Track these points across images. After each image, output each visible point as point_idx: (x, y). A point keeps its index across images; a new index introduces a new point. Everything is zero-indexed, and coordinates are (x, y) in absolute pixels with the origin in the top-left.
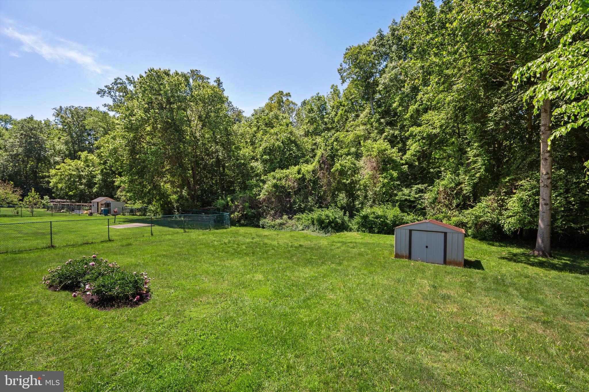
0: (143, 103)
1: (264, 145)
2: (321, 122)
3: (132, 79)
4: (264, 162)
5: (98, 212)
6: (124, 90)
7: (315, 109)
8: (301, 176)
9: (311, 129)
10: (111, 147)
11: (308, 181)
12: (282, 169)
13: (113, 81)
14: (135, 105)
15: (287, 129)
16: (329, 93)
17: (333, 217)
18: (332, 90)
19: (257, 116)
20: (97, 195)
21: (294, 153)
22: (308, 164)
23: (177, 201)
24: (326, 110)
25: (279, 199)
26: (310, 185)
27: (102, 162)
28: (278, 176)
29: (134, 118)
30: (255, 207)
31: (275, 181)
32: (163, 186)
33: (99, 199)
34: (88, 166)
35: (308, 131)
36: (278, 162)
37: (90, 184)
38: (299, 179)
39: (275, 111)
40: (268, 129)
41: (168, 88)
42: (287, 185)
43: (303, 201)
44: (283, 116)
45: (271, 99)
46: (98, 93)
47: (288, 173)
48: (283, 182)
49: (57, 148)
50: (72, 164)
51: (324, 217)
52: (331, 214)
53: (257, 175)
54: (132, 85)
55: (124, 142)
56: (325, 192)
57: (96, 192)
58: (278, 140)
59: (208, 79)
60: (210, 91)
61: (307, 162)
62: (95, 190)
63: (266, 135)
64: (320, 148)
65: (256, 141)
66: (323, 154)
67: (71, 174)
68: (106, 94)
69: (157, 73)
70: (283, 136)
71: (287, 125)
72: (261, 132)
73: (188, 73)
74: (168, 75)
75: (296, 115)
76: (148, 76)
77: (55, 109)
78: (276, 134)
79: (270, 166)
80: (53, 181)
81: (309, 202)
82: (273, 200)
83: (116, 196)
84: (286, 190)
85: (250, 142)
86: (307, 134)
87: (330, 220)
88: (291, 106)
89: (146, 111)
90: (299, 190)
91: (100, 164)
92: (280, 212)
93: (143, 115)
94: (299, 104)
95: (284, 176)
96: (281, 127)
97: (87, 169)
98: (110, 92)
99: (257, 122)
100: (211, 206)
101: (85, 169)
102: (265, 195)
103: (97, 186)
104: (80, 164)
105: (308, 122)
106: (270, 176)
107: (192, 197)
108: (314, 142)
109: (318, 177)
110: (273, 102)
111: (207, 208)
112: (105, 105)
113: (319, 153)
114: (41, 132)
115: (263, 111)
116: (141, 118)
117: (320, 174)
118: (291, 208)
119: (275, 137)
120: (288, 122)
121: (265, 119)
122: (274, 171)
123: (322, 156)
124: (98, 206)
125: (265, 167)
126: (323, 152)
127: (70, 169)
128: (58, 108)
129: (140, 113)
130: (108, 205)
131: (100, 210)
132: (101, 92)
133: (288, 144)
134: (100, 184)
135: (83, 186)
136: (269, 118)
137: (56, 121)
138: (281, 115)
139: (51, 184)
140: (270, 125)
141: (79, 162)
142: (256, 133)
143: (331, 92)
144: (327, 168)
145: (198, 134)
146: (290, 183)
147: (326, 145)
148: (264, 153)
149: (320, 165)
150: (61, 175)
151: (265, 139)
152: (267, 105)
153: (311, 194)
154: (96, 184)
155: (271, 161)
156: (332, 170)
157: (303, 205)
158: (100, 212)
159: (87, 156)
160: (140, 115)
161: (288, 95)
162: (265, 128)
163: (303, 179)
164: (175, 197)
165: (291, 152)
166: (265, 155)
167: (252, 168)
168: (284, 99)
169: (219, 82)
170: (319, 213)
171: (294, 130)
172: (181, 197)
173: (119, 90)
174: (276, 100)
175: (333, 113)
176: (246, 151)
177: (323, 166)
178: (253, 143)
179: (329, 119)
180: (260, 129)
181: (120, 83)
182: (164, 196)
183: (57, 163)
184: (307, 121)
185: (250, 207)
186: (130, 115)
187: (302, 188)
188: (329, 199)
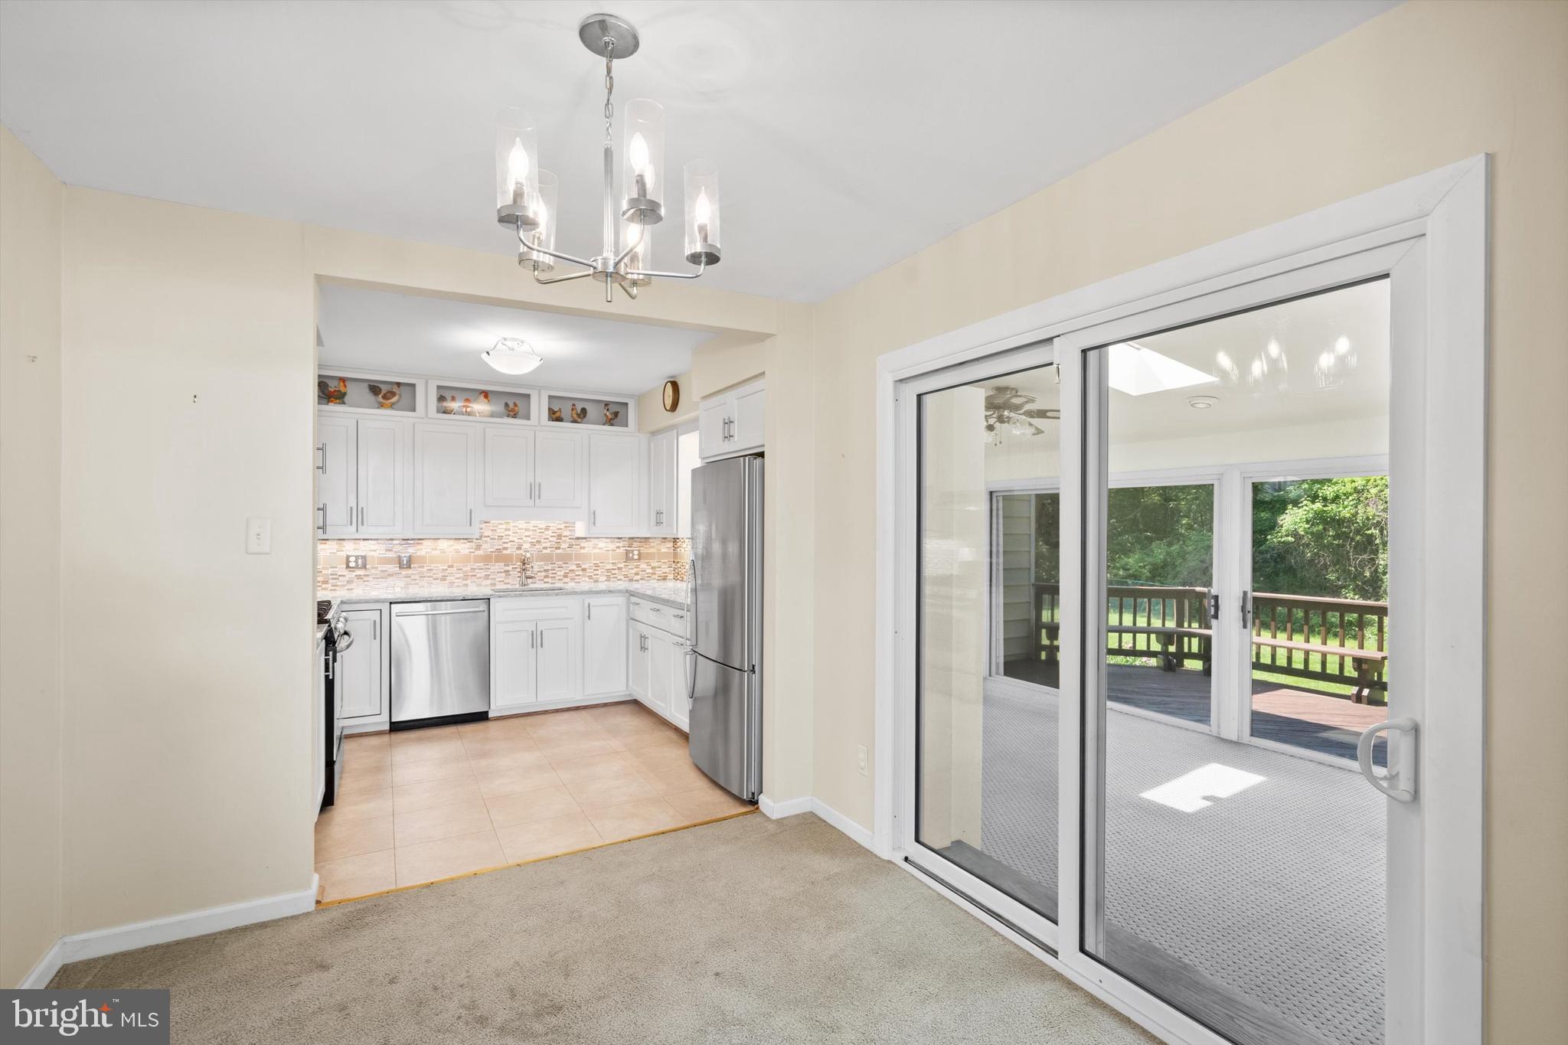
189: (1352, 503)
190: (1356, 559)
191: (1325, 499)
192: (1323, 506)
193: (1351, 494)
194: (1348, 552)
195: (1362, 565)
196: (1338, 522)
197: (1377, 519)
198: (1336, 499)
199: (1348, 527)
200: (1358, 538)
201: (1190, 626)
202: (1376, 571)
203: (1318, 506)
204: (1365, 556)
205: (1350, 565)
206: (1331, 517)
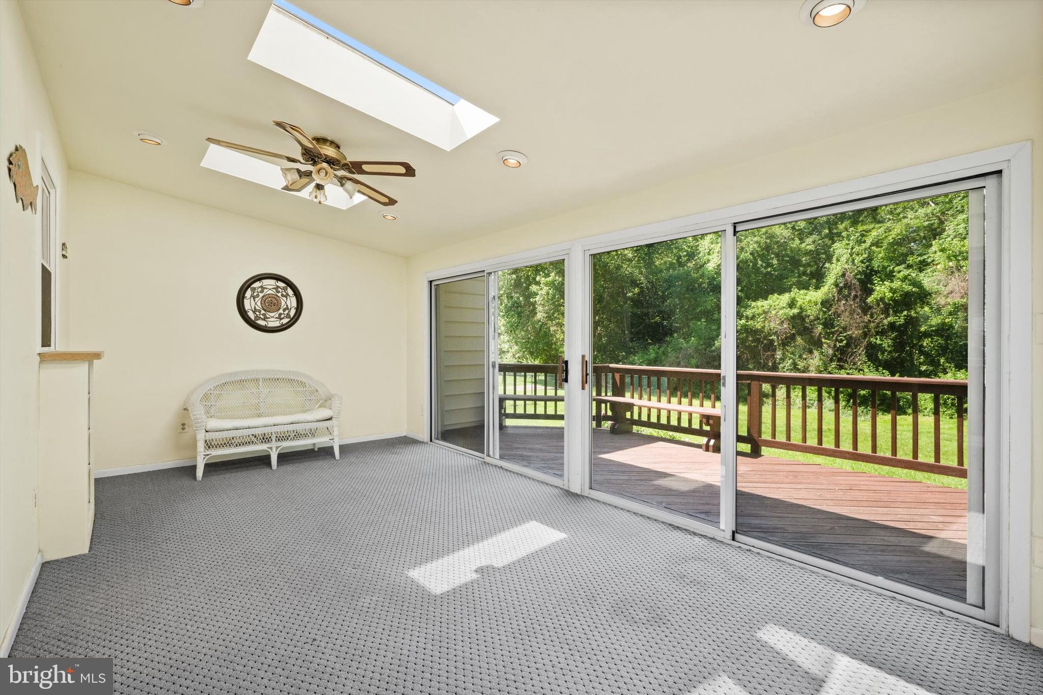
8: (797, 311)
11: (813, 321)
12: (755, 300)
21: (775, 270)
22: (809, 289)
26: (818, 327)
28: (746, 312)
38: (793, 317)
42: (766, 329)
43: (801, 356)
47: (767, 307)
48: (759, 323)
56: (850, 340)
61: (805, 286)
64: (838, 260)
66: (845, 270)
81: (814, 358)
84: (765, 337)
90: (793, 336)
95: (760, 311)
109: (835, 314)
113: (835, 269)
117: (839, 307)
123: (843, 275)
126: (845, 267)
144: (857, 296)
146: (773, 324)
147: (852, 254)
149: (840, 290)
153: (819, 344)
156: (867, 301)
157: (801, 364)
163: (802, 316)
177: (845, 292)
187: (799, 334)
188: (861, 353)
189: (762, 320)
190: (764, 355)
191: (747, 318)
192: (746, 322)
193: (762, 314)
194: (760, 351)
195: (767, 359)
196: (755, 332)
197: (776, 330)
198: (753, 318)
199: (760, 335)
200: (765, 342)
201: (606, 395)
202: (775, 362)
203: (743, 321)
204: (769, 353)
205: (761, 359)
206: (750, 329)
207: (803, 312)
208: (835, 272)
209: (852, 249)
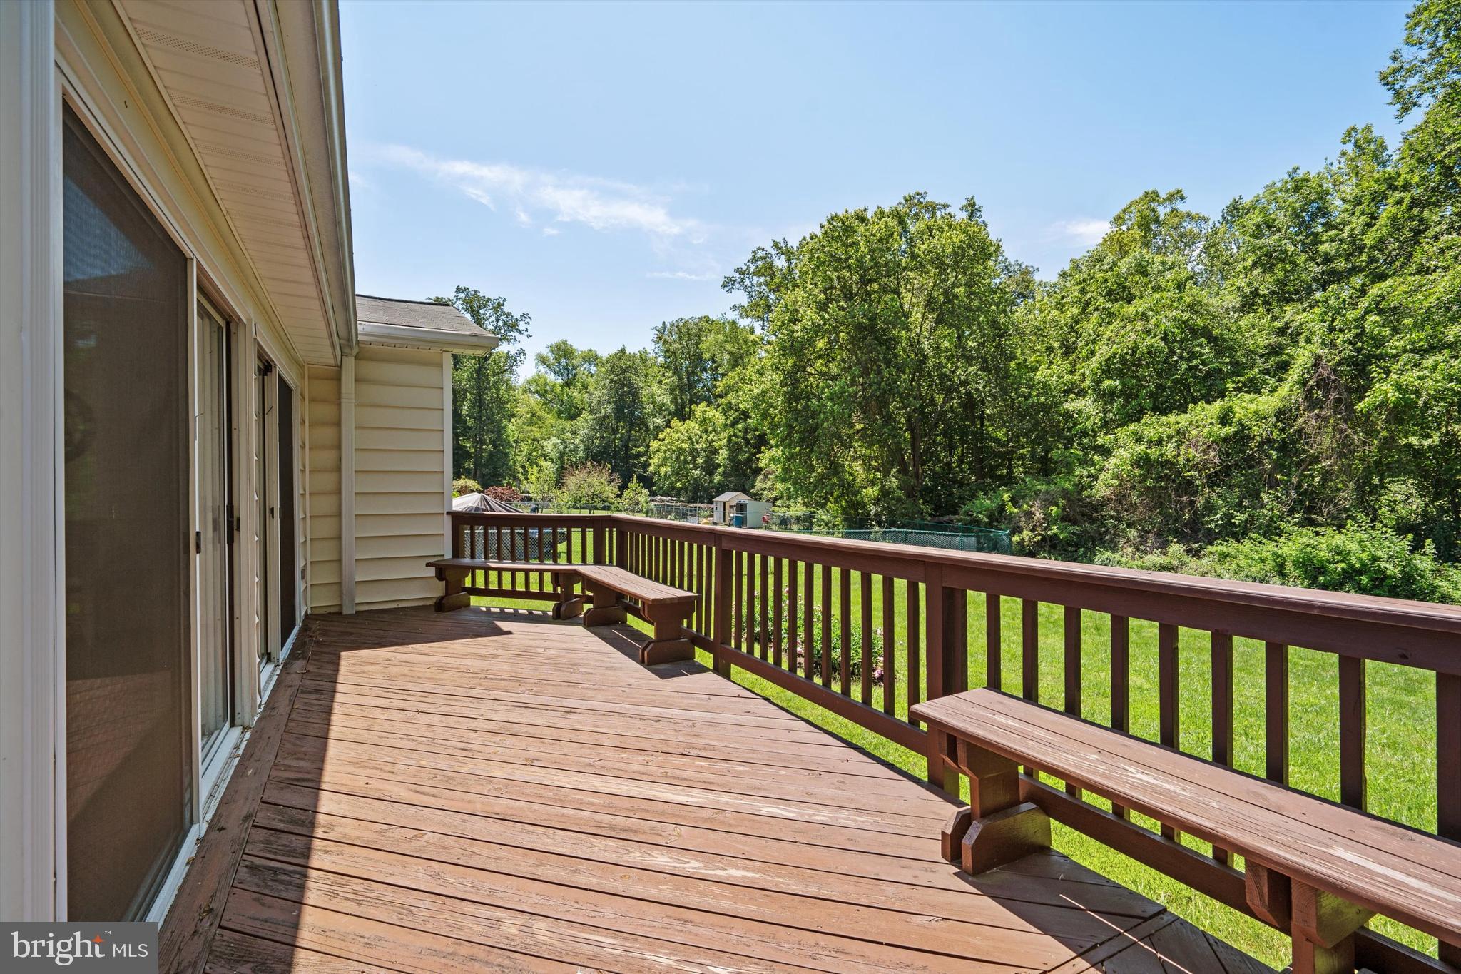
0: (815, 291)
1: (1103, 352)
2: (1304, 257)
3: (783, 245)
4: (1107, 397)
5: (724, 521)
6: (769, 270)
7: (1282, 218)
8: (1233, 429)
9: (1266, 284)
10: (756, 391)
11: (1261, 444)
12: (1164, 412)
13: (750, 256)
14: (800, 299)
15: (1180, 299)
16: (1334, 157)
17: (1365, 556)
18: (1349, 148)
19: (1079, 277)
20: (721, 489)
21: (1204, 363)
22: (1258, 392)
23: (877, 501)
24: (1323, 216)
25: (1157, 498)
26: (1269, 456)
27: (728, 422)
28: (1150, 433)
29: (798, 327)
30: (1079, 518)
31: (1141, 448)
32: (850, 465)
33: (727, 497)
34: (706, 431)
35: (1255, 293)
36: (1152, 395)
37: (710, 468)
38: (1226, 439)
39: (1136, 252)
40: (1116, 307)
41: (863, 249)
42: (1180, 459)
43: (1240, 504)
44: (1163, 263)
45: (1119, 220)
46: (724, 286)
47: (1184, 424)
48: (1169, 450)
49: (659, 400)
50: (682, 429)
51: (1324, 554)
52: (1355, 547)
53: (1084, 433)
54: (783, 257)
55: (778, 378)
56: (1326, 476)
57: (718, 482)
58: (1148, 332)
59: (945, 206)
60: (958, 237)
61: (1254, 387)
62: (717, 478)
63: (1110, 323)
64: (1308, 341)
65: (1080, 344)
66: (1319, 357)
67: (680, 449)
68: (737, 285)
69: (843, 223)
70: (1166, 320)
71: (1181, 287)
72: (1095, 318)
73: (900, 203)
74: (863, 220)
75: (1206, 250)
76: (826, 233)
77: (655, 328)
78: (1144, 316)
79: (1123, 407)
80: (655, 461)
81: (1263, 506)
82: (1134, 498)
83: (754, 491)
84: (1179, 473)
85: (1060, 348)
86: (1248, 305)
87: (1351, 566)
88: (1188, 226)
89: (822, 307)
90: (1227, 471)
91: (726, 426)
92: (1159, 535)
93: (816, 318)
94: (1215, 217)
95: (1172, 432)
96: (1158, 296)
97: (704, 436)
98: (743, 280)
99: (1083, 292)
100: (955, 513)
101: (701, 437)
102: (1108, 486)
103: (720, 470)
104: (693, 426)
105: (1255, 264)
106: (1123, 434)
107: (910, 492)
108: (1277, 324)
109: (1300, 432)
110: (1124, 228)
111: (946, 518)
112: (735, 308)
113: (1302, 356)
114: (637, 374)
115: (1100, 260)
116: (813, 323)
117: (1308, 421)
118: (1195, 524)
119: (1139, 325)
120: (1182, 277)
121: (1106, 281)
122: (1138, 420)
123: (1315, 365)
124: (724, 510)
125: (1105, 412)
126: (1320, 351)
127: (678, 440)
128: (660, 325)
129: (809, 315)
130: (741, 508)
131: (727, 518)
132: (728, 284)
133: (1182, 341)
134: (725, 466)
135: (698, 472)
136: (1118, 276)
137: (656, 351)
138: (1158, 259)
139: (651, 468)
140: (1121, 293)
141: (692, 424)
142: (1077, 322)
143: (1344, 154)
144: (1338, 401)
145: (925, 344)
146: (1192, 452)
147: (1332, 329)
148: (1103, 371)
149: (1310, 392)
150: (665, 451)
151: (1108, 334)
152: (1109, 240)
153: (1272, 484)
154: (719, 466)
155: (1128, 394)
156: (1358, 407)
157: (1240, 518)
158: (727, 522)
159: (705, 411)
160: (811, 318)
161: (1178, 195)
162: (1108, 305)
163: (1242, 437)
164: (872, 492)
165: (1194, 363)
166: (1108, 378)
167: (1068, 415)
168: (1162, 211)
169: (972, 209)
170: (1305, 540)
171: (1205, 297)
172: (885, 493)
173: (759, 273)
174: (1134, 218)
175: (1358, 222)
176: (1051, 373)
177: (1319, 394)
178: (1068, 350)
179: (1342, 241)
180: (1091, 308)
181: (763, 258)
182: (849, 490)
183: (658, 429)
184: (1249, 263)
185: (1064, 519)
186: (790, 321)
187: (1238, 466)
188: (1347, 496)
189: (1174, 445)
190: (1177, 503)
191: (1150, 443)
192: (1148, 449)
193: (1175, 436)
194: (1170, 496)
195: (1183, 509)
196: (1161, 465)
197: (1197, 460)
199: (1170, 469)
200: (1179, 480)
204: (1185, 500)
206: (1154, 460)
207: (1243, 429)
208: (1301, 361)
209: (1333, 321)
